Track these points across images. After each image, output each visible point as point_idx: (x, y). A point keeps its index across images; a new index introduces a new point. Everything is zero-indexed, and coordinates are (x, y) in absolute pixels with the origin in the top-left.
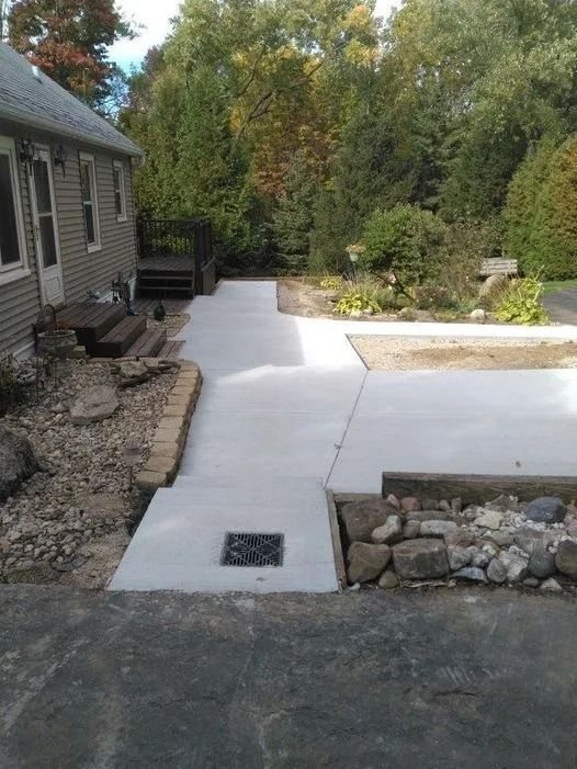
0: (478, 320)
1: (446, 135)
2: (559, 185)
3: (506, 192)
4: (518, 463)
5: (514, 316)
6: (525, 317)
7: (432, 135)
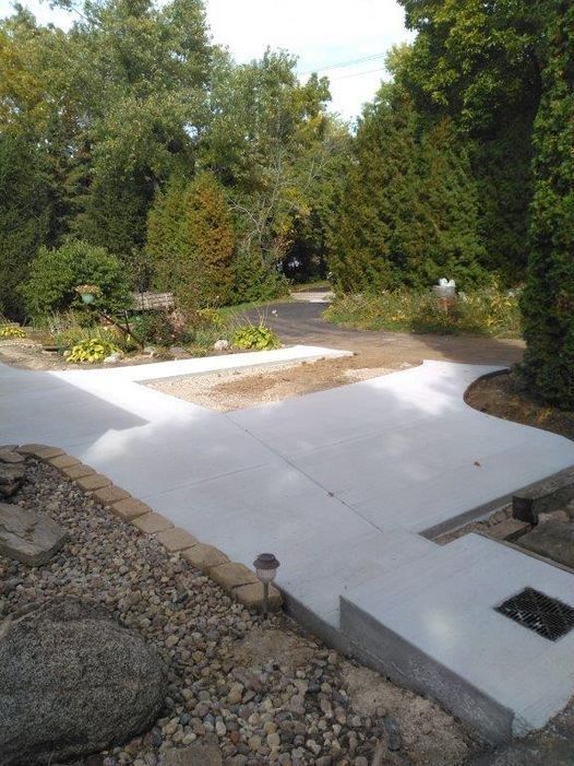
0: (226, 351)
1: (67, 171)
2: (196, 222)
3: (145, 229)
4: (477, 464)
5: (253, 343)
6: (262, 343)
7: (53, 171)
